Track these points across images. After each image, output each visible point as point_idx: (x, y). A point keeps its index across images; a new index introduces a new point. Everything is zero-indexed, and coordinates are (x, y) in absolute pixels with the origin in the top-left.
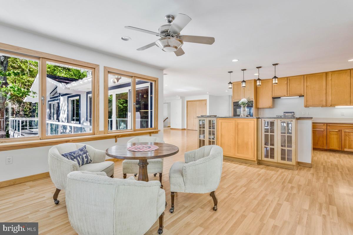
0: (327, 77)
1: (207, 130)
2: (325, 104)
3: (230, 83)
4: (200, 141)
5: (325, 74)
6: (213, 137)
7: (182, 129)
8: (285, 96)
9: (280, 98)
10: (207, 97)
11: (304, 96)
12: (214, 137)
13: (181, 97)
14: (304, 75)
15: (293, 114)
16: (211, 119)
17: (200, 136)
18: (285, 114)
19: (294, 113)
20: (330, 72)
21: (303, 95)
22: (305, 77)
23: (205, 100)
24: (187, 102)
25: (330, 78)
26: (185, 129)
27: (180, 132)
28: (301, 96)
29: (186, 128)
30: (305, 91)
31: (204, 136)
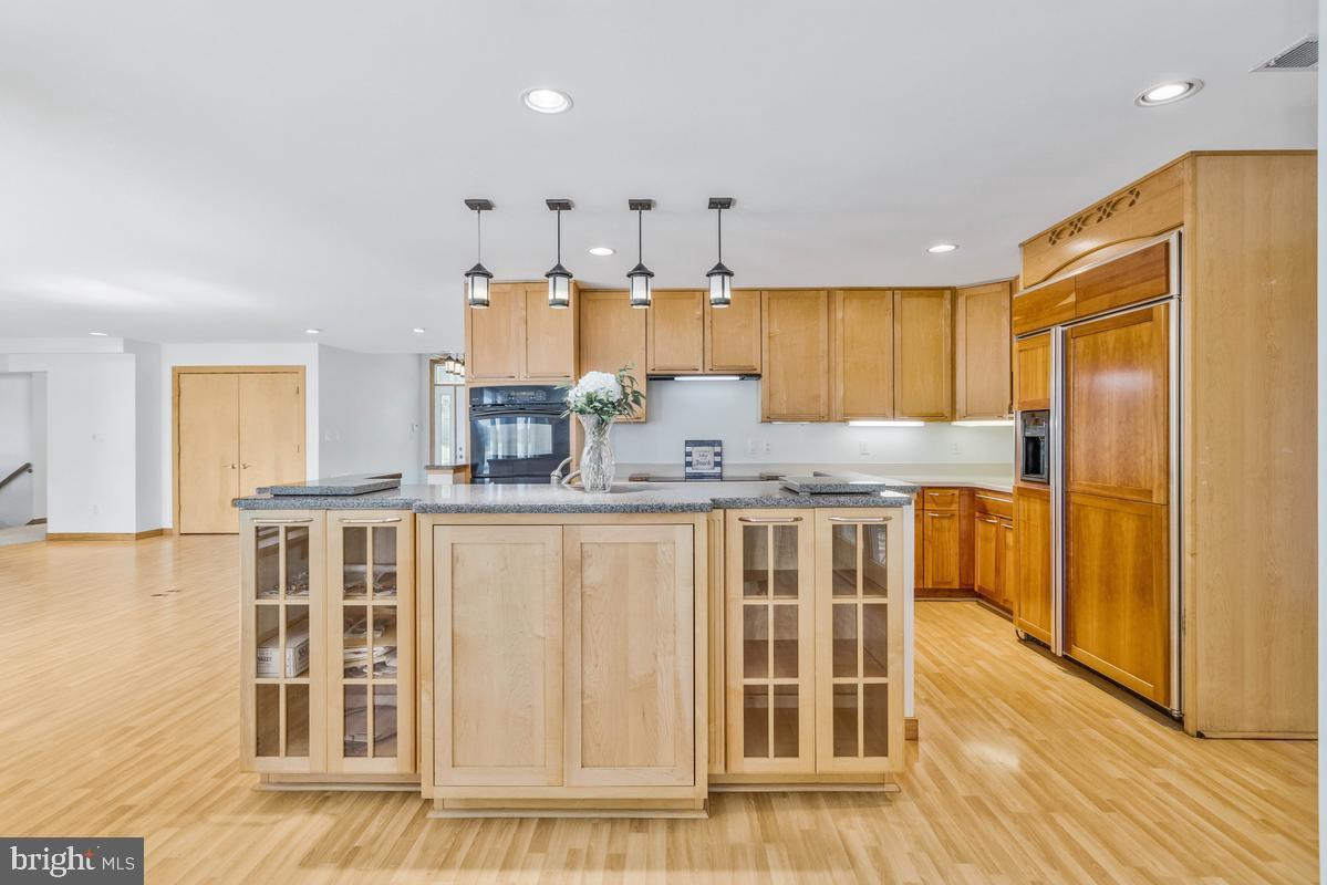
0: (832, 307)
1: (325, 598)
2: (826, 411)
3: (479, 271)
4: (266, 695)
5: (824, 294)
6: (380, 649)
7: (140, 536)
8: (693, 372)
9: (670, 378)
10: (305, 355)
11: (759, 376)
12: (392, 651)
13: (130, 346)
14: (761, 290)
15: (718, 449)
16: (367, 517)
17: (260, 660)
18: (689, 449)
19: (719, 443)
20: (840, 289)
21: (758, 371)
22: (765, 296)
23: (298, 371)
24: (178, 373)
25: (840, 315)
26: (160, 533)
27: (130, 551)
28: (750, 375)
29: (167, 522)
30: (765, 357)
31: (303, 652)
